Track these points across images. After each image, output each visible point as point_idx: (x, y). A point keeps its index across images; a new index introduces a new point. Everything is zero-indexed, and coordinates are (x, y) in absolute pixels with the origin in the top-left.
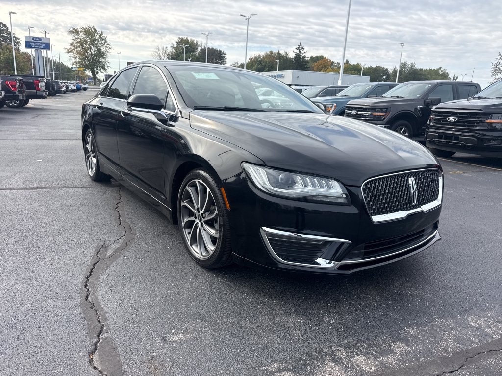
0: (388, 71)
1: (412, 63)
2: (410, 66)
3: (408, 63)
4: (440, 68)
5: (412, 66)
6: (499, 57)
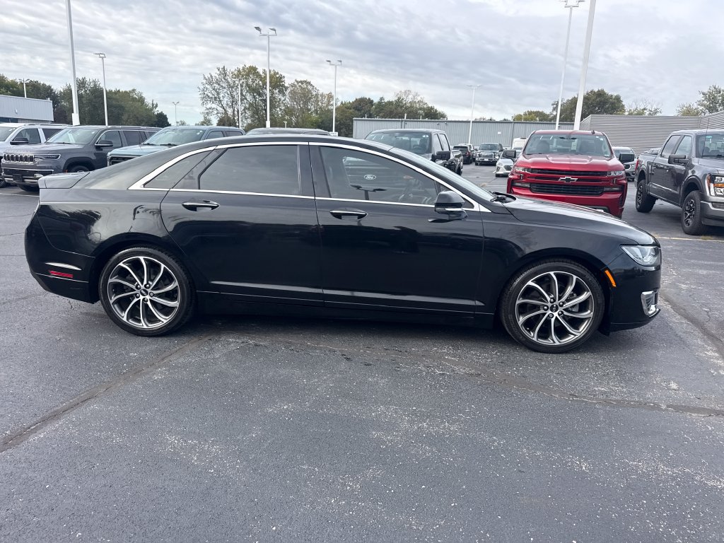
0: (52, 90)
1: (94, 81)
2: (92, 85)
3: (88, 80)
4: (134, 90)
5: (95, 85)
6: (205, 81)
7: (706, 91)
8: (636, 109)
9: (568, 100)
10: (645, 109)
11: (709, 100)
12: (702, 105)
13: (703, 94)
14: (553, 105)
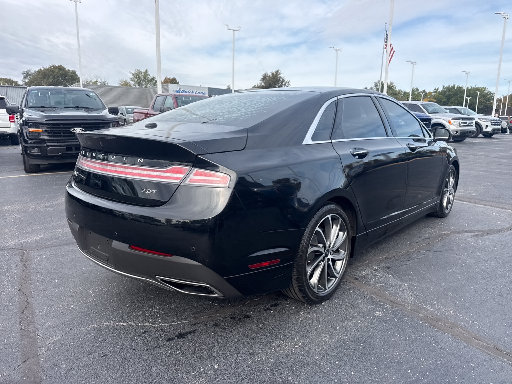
7: (134, 72)
8: (91, 81)
9: (36, 72)
10: (97, 82)
11: (136, 78)
12: (133, 81)
13: (133, 74)
14: (23, 74)
